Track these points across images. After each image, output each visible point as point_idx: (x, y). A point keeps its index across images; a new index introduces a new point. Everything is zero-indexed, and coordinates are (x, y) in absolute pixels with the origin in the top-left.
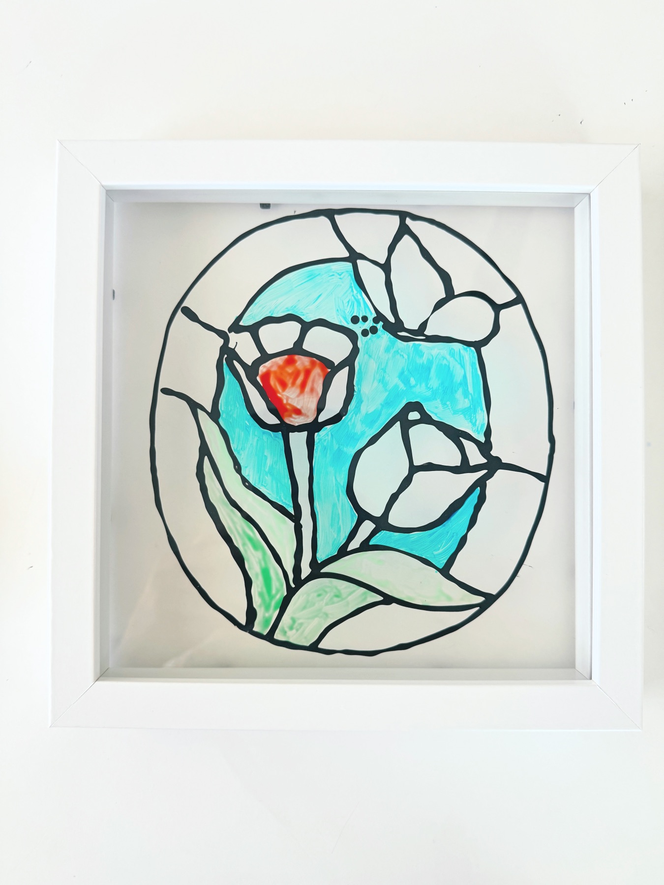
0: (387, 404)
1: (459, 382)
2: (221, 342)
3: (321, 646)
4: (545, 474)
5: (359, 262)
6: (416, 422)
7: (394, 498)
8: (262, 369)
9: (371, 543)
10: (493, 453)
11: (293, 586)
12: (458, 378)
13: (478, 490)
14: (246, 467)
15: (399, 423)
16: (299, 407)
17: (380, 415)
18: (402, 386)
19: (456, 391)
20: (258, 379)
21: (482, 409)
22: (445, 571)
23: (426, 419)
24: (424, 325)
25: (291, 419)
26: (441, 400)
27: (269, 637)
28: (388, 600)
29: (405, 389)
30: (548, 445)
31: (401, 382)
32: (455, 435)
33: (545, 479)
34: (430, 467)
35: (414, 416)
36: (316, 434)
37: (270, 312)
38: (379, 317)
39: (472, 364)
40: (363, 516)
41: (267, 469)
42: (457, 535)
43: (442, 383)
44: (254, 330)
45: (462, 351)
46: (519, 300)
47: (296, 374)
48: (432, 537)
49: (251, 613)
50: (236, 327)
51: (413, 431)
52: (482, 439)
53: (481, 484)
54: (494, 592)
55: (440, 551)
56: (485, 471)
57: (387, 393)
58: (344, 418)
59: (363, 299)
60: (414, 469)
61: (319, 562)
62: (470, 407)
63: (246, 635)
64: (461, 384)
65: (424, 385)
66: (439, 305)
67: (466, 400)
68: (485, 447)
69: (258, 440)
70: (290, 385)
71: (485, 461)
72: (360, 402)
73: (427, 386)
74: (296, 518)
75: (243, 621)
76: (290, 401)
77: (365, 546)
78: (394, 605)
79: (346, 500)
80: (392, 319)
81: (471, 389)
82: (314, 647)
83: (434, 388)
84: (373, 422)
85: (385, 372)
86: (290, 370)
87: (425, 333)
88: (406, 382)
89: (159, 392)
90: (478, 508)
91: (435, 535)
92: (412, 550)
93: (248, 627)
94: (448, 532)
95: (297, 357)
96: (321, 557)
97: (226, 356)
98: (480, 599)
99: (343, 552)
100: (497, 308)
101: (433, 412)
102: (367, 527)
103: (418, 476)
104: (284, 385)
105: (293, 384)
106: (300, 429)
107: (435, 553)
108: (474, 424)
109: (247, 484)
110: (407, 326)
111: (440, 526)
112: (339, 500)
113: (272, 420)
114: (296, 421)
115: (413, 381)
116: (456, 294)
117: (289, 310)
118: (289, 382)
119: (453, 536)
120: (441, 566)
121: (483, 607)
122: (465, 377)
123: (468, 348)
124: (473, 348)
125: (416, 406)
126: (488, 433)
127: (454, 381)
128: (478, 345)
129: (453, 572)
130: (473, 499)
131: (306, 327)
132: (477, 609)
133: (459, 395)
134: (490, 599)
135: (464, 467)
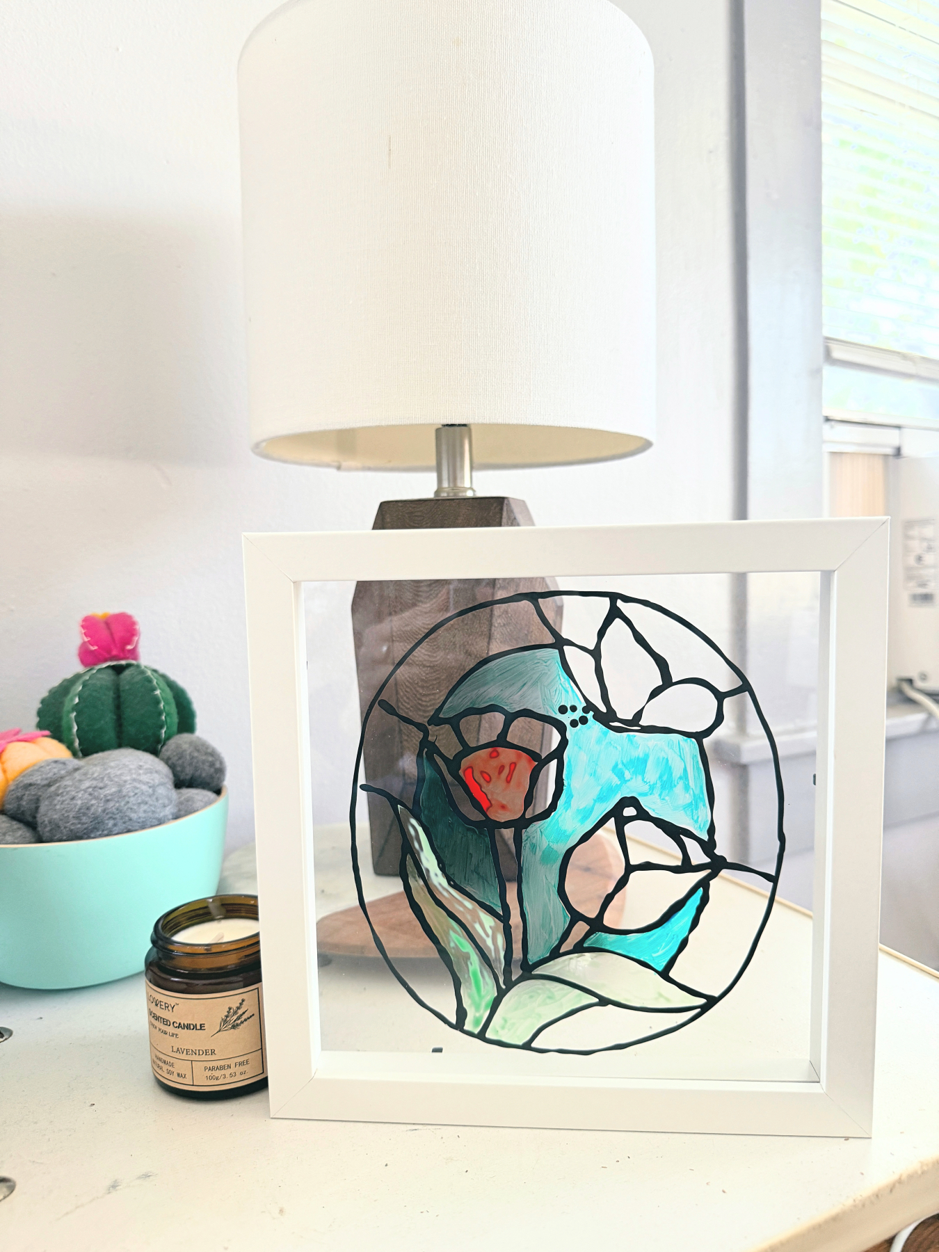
0: (601, 799)
1: (679, 776)
2: (421, 735)
3: (533, 1045)
4: (773, 874)
5: (566, 648)
6: (631, 819)
7: (609, 899)
8: (465, 763)
9: (585, 945)
10: (718, 852)
11: (504, 987)
12: (677, 772)
13: (701, 891)
14: (451, 866)
15: (613, 819)
16: (504, 802)
17: (591, 812)
18: (616, 781)
19: (675, 786)
20: (461, 773)
21: (704, 805)
22: (665, 974)
23: (643, 815)
24: (639, 715)
25: (498, 815)
26: (660, 795)
27: (481, 1036)
28: (604, 1002)
29: (619, 782)
30: (778, 843)
31: (615, 776)
32: (675, 832)
33: (774, 879)
34: (647, 866)
35: (629, 811)
36: (524, 831)
37: (471, 703)
38: (590, 706)
39: (694, 757)
40: (576, 917)
41: (473, 868)
42: (677, 936)
43: (660, 777)
44: (454, 722)
45: (681, 743)
46: (745, 687)
47: (502, 768)
48: (652, 939)
49: (461, 1013)
50: (436, 720)
51: (628, 828)
52: (705, 837)
53: (704, 884)
54: (717, 994)
55: (660, 952)
56: (709, 871)
57: (600, 787)
58: (553, 814)
59: (572, 687)
60: (630, 869)
61: (530, 963)
62: (692, 802)
63: (458, 1033)
64: (680, 778)
65: (640, 778)
66: (655, 693)
67: (687, 795)
68: (708, 846)
69: (462, 838)
70: (494, 779)
71: (708, 860)
72: (570, 796)
73: (643, 780)
74: (504, 918)
75: (453, 1020)
76: (495, 796)
77: (579, 948)
78: (610, 1006)
79: (558, 901)
80: (603, 709)
81: (692, 783)
82: (527, 1046)
83: (651, 783)
84: (585, 818)
85: (597, 764)
86: (494, 763)
87: (640, 723)
88: (620, 775)
89: (359, 789)
90: (700, 910)
91: (654, 937)
92: (629, 952)
93: (459, 1026)
94: (668, 934)
95: (500, 749)
96: (533, 958)
97: (426, 750)
98: (702, 1001)
99: (555, 954)
100: (720, 697)
101: (650, 808)
102: (581, 928)
103: (634, 876)
104: (489, 781)
105: (499, 778)
106: (507, 825)
107: (654, 955)
108: (696, 821)
109: (452, 883)
110: (620, 716)
111: (660, 928)
112: (549, 900)
113: (475, 816)
114: (503, 817)
115: (627, 775)
116: (673, 681)
117: (491, 701)
118: (494, 774)
119: (673, 939)
120: (660, 969)
121: (704, 1009)
122: (685, 770)
123: (689, 740)
124: (693, 740)
125: (633, 802)
126: (711, 830)
127: (673, 775)
128: (699, 736)
129: (672, 974)
130: (696, 900)
131: (511, 718)
132: (699, 1010)
133: (679, 789)
134: (711, 1001)
135: (686, 866)
